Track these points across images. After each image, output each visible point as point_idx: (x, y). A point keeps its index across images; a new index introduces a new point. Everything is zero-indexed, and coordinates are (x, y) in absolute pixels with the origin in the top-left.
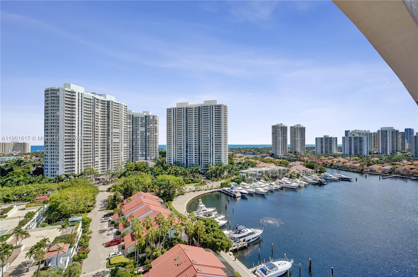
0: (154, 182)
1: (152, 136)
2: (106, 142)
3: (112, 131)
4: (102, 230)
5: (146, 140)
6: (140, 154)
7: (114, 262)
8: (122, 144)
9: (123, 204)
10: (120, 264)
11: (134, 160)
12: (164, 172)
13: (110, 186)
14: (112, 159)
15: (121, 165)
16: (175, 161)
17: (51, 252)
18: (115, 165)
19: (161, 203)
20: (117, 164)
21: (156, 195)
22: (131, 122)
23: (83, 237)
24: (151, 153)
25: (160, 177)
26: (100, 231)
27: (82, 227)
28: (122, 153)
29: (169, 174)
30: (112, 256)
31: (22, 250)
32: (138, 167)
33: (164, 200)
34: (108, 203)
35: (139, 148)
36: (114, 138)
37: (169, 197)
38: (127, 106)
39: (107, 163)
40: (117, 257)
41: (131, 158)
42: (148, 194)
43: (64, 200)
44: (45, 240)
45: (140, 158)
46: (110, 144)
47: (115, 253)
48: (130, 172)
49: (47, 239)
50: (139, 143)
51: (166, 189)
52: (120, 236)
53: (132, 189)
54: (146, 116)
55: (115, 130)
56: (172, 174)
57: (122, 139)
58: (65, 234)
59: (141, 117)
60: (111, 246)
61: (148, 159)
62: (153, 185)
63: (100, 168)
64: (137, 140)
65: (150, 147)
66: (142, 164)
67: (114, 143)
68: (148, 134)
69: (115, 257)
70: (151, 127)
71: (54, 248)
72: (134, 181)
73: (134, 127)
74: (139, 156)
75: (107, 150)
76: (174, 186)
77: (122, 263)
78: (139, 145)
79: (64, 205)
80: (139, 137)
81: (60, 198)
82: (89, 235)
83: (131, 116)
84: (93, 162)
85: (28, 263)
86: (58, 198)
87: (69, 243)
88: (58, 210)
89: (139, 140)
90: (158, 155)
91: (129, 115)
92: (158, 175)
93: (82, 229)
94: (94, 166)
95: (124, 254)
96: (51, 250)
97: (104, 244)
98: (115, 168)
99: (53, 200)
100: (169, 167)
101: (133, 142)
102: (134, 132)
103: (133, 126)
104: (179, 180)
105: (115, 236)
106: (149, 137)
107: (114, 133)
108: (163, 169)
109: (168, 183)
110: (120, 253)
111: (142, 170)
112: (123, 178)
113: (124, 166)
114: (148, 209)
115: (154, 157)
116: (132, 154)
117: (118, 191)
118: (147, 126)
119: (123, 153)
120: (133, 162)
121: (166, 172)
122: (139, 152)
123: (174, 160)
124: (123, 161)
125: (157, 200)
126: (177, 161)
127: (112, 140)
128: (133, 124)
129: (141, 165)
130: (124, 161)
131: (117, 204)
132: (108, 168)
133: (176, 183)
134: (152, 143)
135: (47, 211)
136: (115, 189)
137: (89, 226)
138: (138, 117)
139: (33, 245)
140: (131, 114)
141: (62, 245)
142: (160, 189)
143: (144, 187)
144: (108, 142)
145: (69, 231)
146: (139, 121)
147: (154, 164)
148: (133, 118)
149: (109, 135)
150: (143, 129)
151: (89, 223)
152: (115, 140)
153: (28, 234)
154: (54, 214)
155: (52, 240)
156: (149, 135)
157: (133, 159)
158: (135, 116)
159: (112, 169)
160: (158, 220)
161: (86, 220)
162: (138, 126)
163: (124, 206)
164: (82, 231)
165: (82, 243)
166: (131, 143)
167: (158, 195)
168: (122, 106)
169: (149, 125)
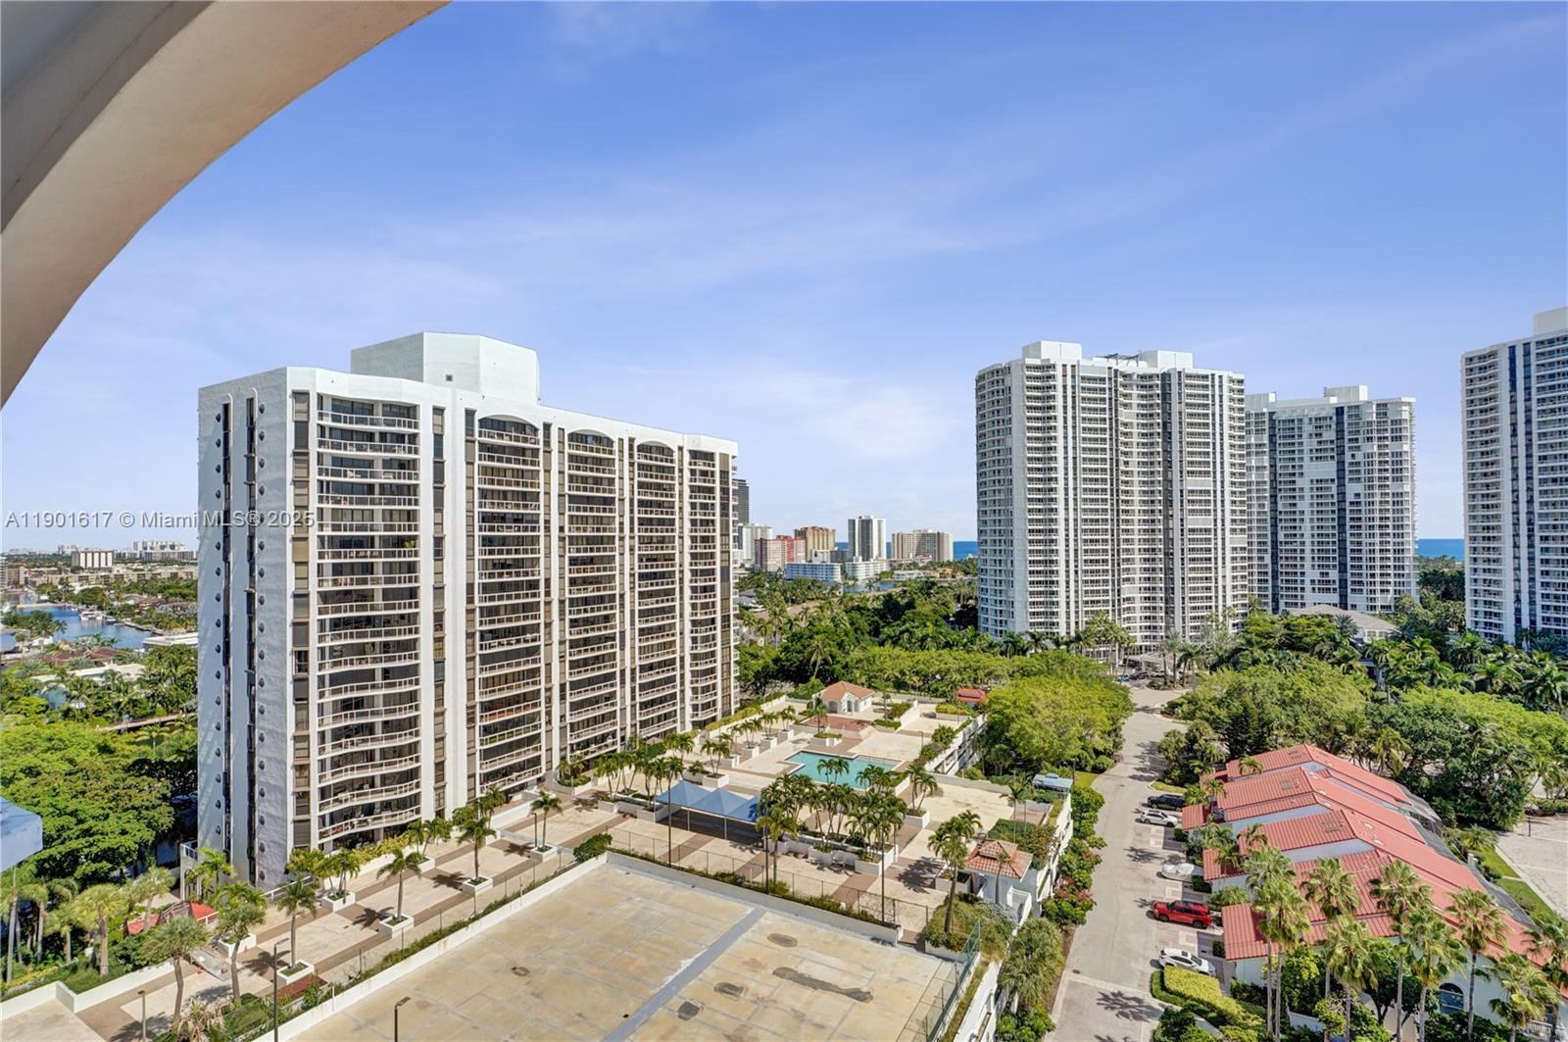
0: (1381, 714)
1: (1377, 499)
2: (1161, 527)
3: (1182, 485)
4: (1141, 851)
5: (1343, 516)
6: (1313, 581)
7: (1181, 989)
8: (1223, 534)
9: (1226, 776)
10: (1202, 1006)
11: (1282, 603)
12: (1447, 672)
13: (1176, 694)
14: (1183, 593)
15: (1221, 619)
16: (1526, 623)
17: (984, 857)
18: (1194, 618)
19: (1425, 822)
20: (1205, 613)
21: (1397, 779)
22: (1266, 442)
23: (1074, 849)
24: (1373, 575)
25: (1417, 698)
26: (1133, 849)
27: (1073, 816)
28: (1224, 572)
29: (1481, 686)
30: (1173, 961)
31: (924, 825)
32: (1300, 634)
33: (1441, 811)
34: (1167, 758)
35: (1308, 555)
36: (1193, 511)
37: (1476, 807)
38: (1241, 382)
39: (1166, 608)
40: (1192, 973)
41: (1270, 593)
42: (1344, 762)
43: (1023, 713)
44: (969, 817)
45: (1310, 596)
46: (1176, 535)
47: (1184, 954)
48: (1258, 653)
49: (976, 816)
50: (1307, 529)
51: (1456, 762)
52: (1205, 898)
53: (1266, 724)
54: (1340, 411)
55: (1192, 483)
56: (1506, 690)
57: (1223, 515)
58: (1021, 818)
59: (1313, 414)
60: (1169, 921)
61: (1354, 607)
62: (1375, 725)
63: (1138, 624)
64: (1298, 517)
65: (1364, 548)
66: (1319, 625)
67: (1192, 531)
68: (1351, 489)
69: (1185, 972)
70: (1371, 455)
71: (990, 848)
72: (1277, 691)
73: (1279, 465)
74: (1308, 586)
75: (1163, 556)
76: (1512, 757)
77: (1213, 1008)
78: (1307, 539)
79: (1023, 728)
80: (1302, 505)
81: (1014, 703)
82: (1094, 851)
83: (1267, 419)
84: (1113, 601)
85: (935, 866)
86: (1008, 703)
87: (1031, 850)
88: (1008, 741)
89: (1307, 517)
90: (1414, 588)
91: (1257, 415)
92: (1407, 682)
93: (1072, 822)
94: (1119, 615)
95: (1220, 977)
96: (983, 850)
97: (1144, 903)
98: (1195, 628)
99: (997, 707)
100: (1485, 652)
101: (1274, 526)
102: (1280, 485)
103: (1273, 459)
104: (1549, 729)
105: (1187, 890)
106: (1358, 503)
107: (1192, 492)
108: (1442, 658)
109: (1471, 731)
110: (1205, 966)
111: (1317, 649)
112: (1227, 675)
113: (1234, 625)
114: (1337, 827)
115: (1390, 595)
116: (1275, 577)
117: (1207, 720)
118: (1348, 455)
119: (1229, 574)
120: (1275, 610)
121: (1462, 677)
122: (1307, 569)
123: (1518, 620)
124: (1229, 603)
125: (1397, 800)
126: (1540, 626)
127: (1182, 520)
128: (1273, 451)
129: (1314, 628)
130: (1235, 606)
131: (1197, 770)
132: (1167, 628)
133: (1527, 743)
134: (1377, 531)
135: (981, 736)
136: (1194, 712)
137: (1095, 819)
138: (1300, 420)
139: (943, 821)
140: (1265, 410)
141: (1011, 848)
142: (1418, 752)
143: (1328, 727)
144: (1167, 530)
145: (1032, 813)
146: (1305, 435)
147: (1390, 627)
148: (1272, 428)
149: (1171, 501)
150: (1329, 469)
151: (1096, 810)
152: (1194, 522)
153: (936, 786)
154: (1001, 749)
155: (988, 825)
156: (1357, 495)
157: (1275, 600)
158: (1283, 417)
159: (1184, 632)
160: (1391, 895)
161: (1086, 795)
162: (1301, 459)
163: (1226, 786)
164: (1075, 829)
165: (1069, 869)
166: (1269, 533)
167: (1407, 779)
168: (1221, 382)
169: (1359, 447)
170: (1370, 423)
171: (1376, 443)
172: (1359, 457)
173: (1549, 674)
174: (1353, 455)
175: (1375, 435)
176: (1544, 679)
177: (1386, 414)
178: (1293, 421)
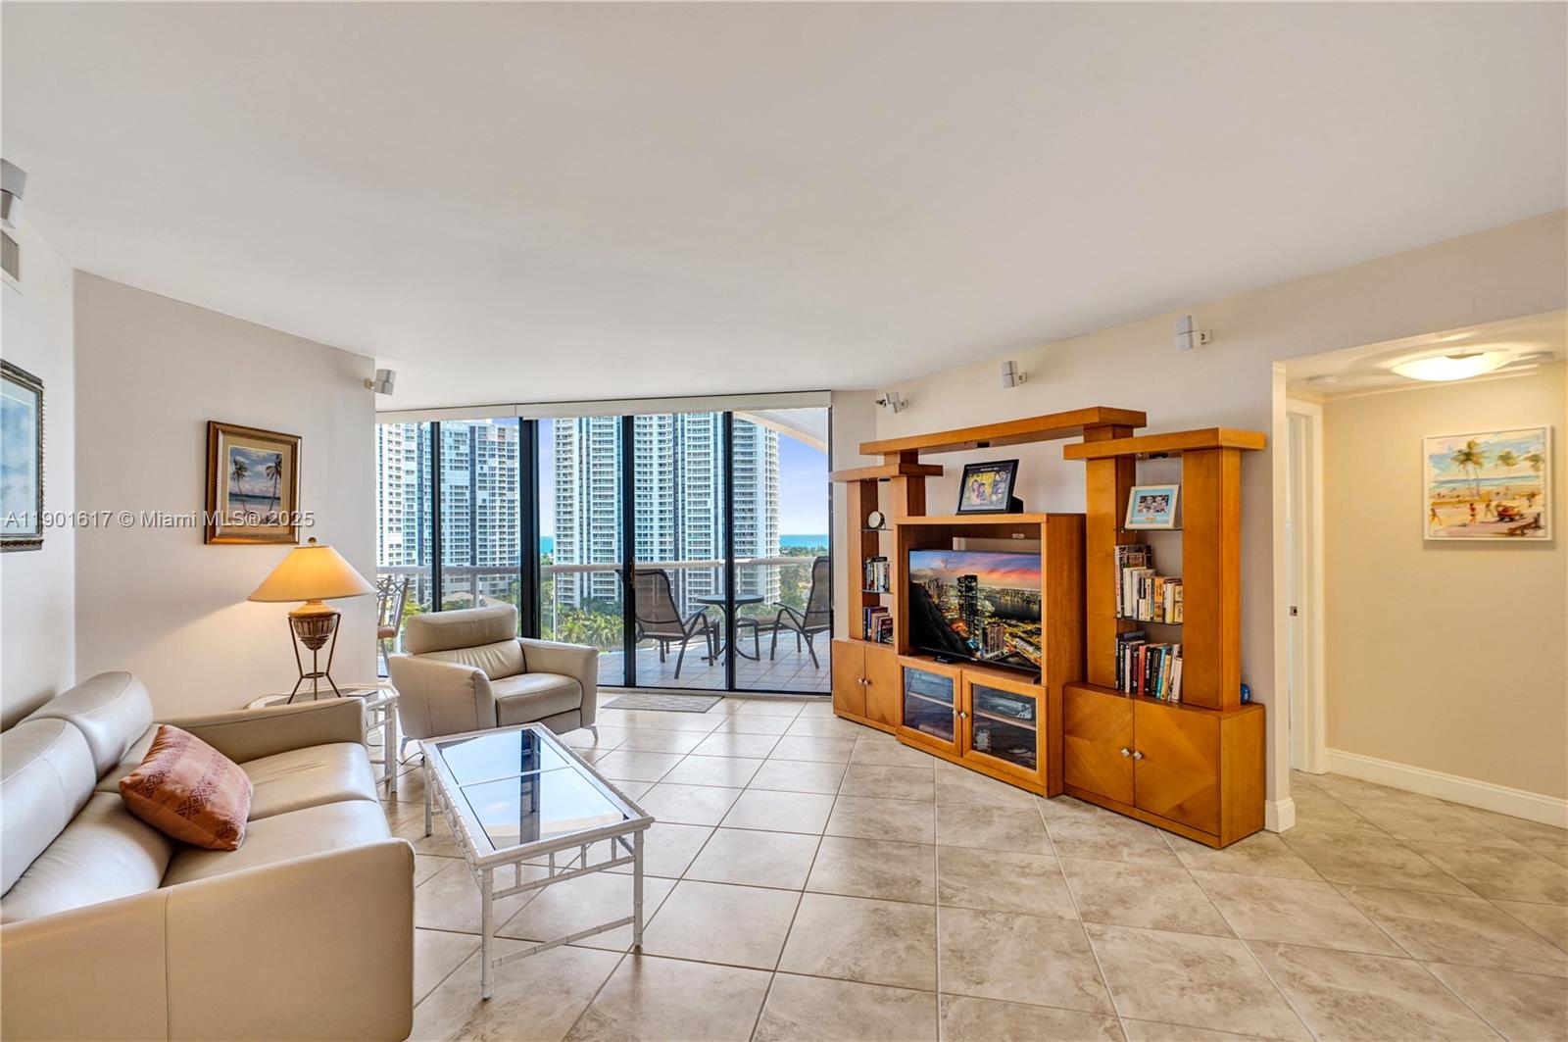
1: (498, 504)
5: (474, 517)
16: (585, 595)
65: (489, 544)
70: (494, 469)
100: (567, 616)
118: (478, 467)
123: (582, 592)
126: (593, 595)
134: (497, 531)
166: (416, 531)
169: (485, 462)
170: (493, 443)
171: (497, 459)
172: (486, 467)
173: (600, 626)
174: (482, 468)
175: (497, 452)
176: (597, 630)
177: (504, 437)
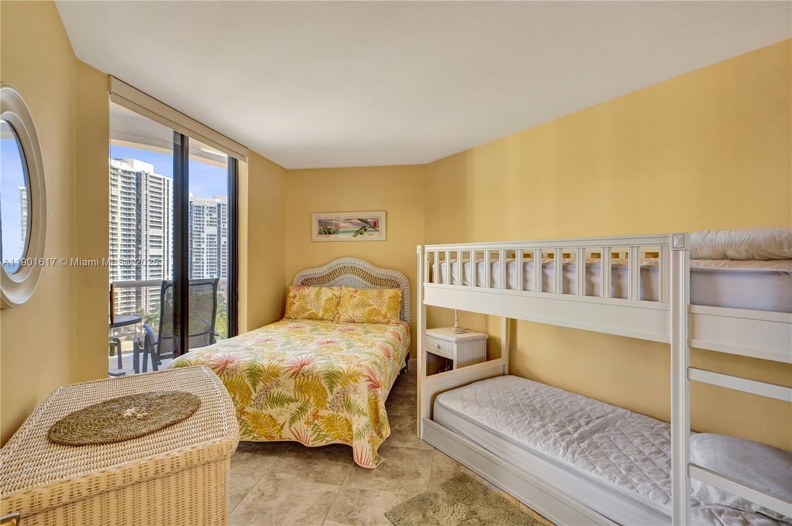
2: (134, 254)
3: (146, 232)
8: (168, 258)
35: (205, 268)
36: (152, 246)
39: (137, 297)
50: (205, 257)
54: (219, 205)
55: (152, 232)
57: (168, 249)
59: (209, 205)
64: (201, 251)
67: (152, 256)
68: (223, 240)
73: (193, 226)
75: (135, 269)
78: (205, 261)
80: (204, 246)
89: (205, 251)
101: (191, 255)
102: (194, 236)
106: (225, 246)
107: (152, 236)
127: (146, 250)
132: (137, 307)
138: (203, 207)
144: (137, 255)
146: (205, 214)
148: (191, 208)
149: (140, 241)
150: (214, 231)
152: (153, 251)
156: (225, 243)
158: (196, 204)
159: (146, 308)
162: (203, 225)
168: (168, 183)
178: (200, 207)
